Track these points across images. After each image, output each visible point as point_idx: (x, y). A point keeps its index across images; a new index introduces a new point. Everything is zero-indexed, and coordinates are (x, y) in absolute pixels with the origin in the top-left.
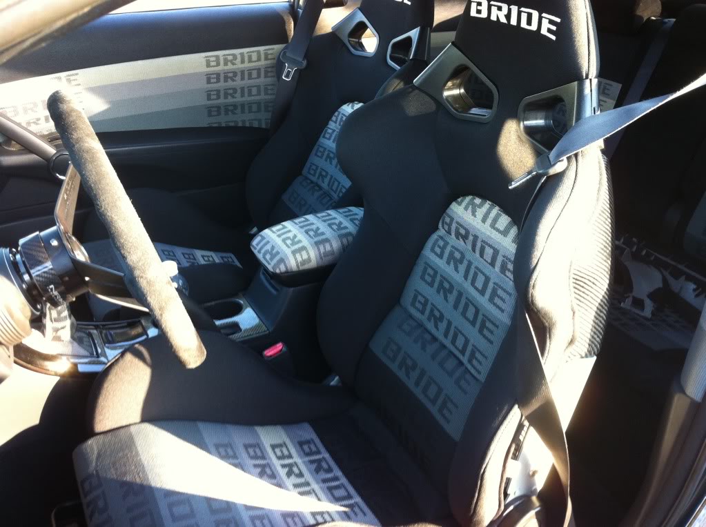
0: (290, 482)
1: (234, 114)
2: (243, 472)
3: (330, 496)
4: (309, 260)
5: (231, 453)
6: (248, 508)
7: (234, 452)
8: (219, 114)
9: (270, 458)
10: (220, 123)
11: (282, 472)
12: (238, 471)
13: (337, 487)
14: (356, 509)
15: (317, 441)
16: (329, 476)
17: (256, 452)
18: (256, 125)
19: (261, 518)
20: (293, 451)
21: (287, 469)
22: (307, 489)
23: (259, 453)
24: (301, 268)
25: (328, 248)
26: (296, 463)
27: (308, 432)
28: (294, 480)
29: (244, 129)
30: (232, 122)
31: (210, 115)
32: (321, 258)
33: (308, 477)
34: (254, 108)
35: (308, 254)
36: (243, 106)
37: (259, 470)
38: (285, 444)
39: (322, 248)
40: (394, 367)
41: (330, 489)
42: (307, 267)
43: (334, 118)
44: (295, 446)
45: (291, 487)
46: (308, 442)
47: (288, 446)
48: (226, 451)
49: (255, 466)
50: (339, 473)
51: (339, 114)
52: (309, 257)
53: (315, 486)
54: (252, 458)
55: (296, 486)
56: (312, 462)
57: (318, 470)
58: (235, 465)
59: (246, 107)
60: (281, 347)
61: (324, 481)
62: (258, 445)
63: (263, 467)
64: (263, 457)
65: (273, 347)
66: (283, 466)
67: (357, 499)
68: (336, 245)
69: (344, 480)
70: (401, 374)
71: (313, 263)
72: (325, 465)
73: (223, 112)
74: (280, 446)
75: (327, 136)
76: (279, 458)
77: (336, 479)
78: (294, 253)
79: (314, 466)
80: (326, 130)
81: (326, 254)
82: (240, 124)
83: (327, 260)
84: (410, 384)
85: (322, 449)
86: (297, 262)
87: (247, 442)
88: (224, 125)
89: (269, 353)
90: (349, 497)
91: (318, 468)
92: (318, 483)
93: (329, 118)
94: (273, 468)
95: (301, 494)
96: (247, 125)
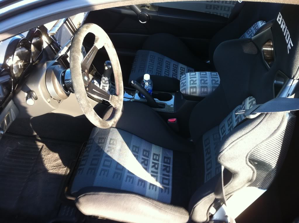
0: (151, 169)
1: (217, 9)
2: (136, 159)
3: (161, 181)
4: (196, 92)
5: (137, 151)
6: (129, 172)
7: (138, 150)
8: (211, 8)
9: (150, 158)
10: (210, 12)
11: (151, 164)
12: (135, 158)
13: (166, 179)
14: (167, 190)
15: (172, 159)
16: (167, 174)
17: (147, 154)
18: (225, 16)
19: (131, 177)
20: (160, 159)
21: (154, 164)
22: (155, 174)
23: (147, 155)
24: (192, 95)
25: (206, 90)
26: (158, 164)
27: (170, 155)
28: (153, 169)
29: (220, 17)
30: (216, 13)
31: (207, 8)
32: (201, 93)
33: (159, 171)
34: (227, 9)
35: (196, 90)
36: (222, 7)
37: (143, 160)
38: (159, 155)
39: (203, 89)
40: (205, 148)
41: (163, 178)
42: (194, 95)
43: (254, 25)
44: (162, 158)
45: (150, 171)
46: (168, 158)
47: (160, 157)
48: (136, 149)
49: (143, 159)
50: (171, 174)
51: (256, 24)
52: (196, 91)
53: (159, 175)
54: (143, 155)
55: (152, 172)
56: (164, 166)
57: (164, 170)
58: (135, 156)
59: (223, 8)
60: (175, 120)
61: (164, 175)
62: (149, 152)
63: (145, 160)
64: (148, 157)
65: (173, 119)
66: (153, 163)
67: (170, 187)
68: (209, 90)
69: (171, 178)
70: (205, 153)
71: (197, 94)
72: (168, 169)
73: (212, 8)
74: (157, 155)
75: (248, 32)
76: (153, 159)
77: (168, 176)
78: (191, 88)
79: (163, 168)
80: (249, 30)
81: (204, 93)
82: (219, 15)
83: (203, 95)
84: (205, 158)
85: (171, 163)
86: (190, 92)
87: (146, 149)
88: (212, 13)
89: (170, 120)
90: (168, 184)
91: (165, 169)
92: (161, 174)
93: (252, 25)
94: (149, 162)
95: (152, 175)
96: (222, 15)
